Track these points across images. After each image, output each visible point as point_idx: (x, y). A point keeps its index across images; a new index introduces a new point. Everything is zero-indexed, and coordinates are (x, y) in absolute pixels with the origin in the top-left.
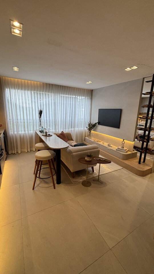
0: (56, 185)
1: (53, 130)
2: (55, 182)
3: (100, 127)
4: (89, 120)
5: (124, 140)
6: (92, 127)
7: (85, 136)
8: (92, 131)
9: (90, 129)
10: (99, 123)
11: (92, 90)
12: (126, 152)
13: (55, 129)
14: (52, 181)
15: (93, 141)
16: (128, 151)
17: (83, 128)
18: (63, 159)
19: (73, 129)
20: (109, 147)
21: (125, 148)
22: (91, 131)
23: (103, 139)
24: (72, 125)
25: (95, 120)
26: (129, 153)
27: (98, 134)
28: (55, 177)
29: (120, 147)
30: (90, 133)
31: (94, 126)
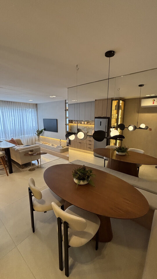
0: (9, 174)
1: (4, 138)
2: (8, 173)
3: (46, 133)
4: (37, 127)
5: (60, 140)
6: (40, 133)
7: (36, 141)
8: (41, 136)
9: (38, 135)
10: (45, 130)
11: (37, 104)
12: (63, 148)
13: (6, 137)
14: (6, 173)
15: (42, 143)
16: (64, 147)
17: (32, 135)
18: (13, 158)
19: (23, 136)
20: (53, 146)
21: (62, 145)
22: (39, 137)
23: (49, 141)
24: (22, 132)
25: (42, 127)
26: (65, 148)
27: (45, 138)
28: (8, 171)
29: (59, 145)
31: (41, 132)
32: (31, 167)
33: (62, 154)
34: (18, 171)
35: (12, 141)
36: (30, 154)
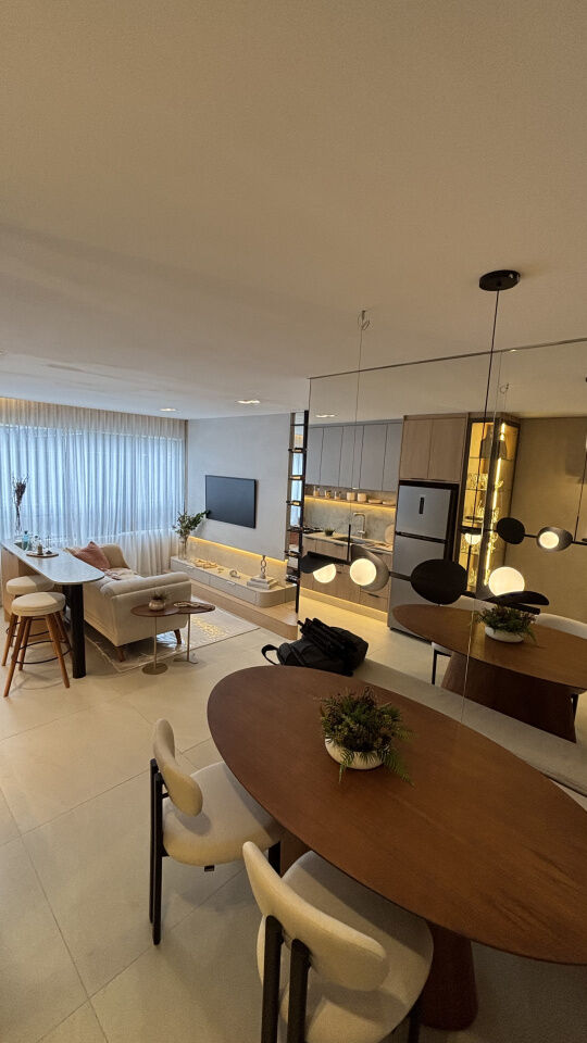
0: (72, 681)
1: (62, 540)
2: (70, 675)
3: (213, 527)
4: (182, 505)
6: (189, 525)
7: (172, 554)
8: (191, 537)
9: (184, 533)
10: (209, 514)
11: (186, 421)
12: (271, 587)
13: (69, 535)
14: (61, 672)
15: (192, 564)
16: (276, 584)
17: (161, 530)
18: (91, 617)
19: (128, 533)
20: (233, 580)
22: (186, 538)
23: (220, 559)
24: (127, 521)
25: (198, 507)
26: (278, 588)
27: (207, 545)
28: (69, 666)
30: (185, 542)
31: (195, 521)
32: (151, 659)
33: (269, 612)
34: (105, 671)
35: (92, 556)
36: (152, 611)
